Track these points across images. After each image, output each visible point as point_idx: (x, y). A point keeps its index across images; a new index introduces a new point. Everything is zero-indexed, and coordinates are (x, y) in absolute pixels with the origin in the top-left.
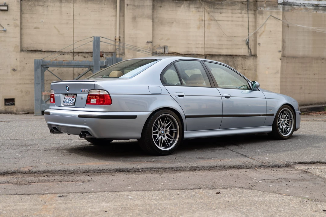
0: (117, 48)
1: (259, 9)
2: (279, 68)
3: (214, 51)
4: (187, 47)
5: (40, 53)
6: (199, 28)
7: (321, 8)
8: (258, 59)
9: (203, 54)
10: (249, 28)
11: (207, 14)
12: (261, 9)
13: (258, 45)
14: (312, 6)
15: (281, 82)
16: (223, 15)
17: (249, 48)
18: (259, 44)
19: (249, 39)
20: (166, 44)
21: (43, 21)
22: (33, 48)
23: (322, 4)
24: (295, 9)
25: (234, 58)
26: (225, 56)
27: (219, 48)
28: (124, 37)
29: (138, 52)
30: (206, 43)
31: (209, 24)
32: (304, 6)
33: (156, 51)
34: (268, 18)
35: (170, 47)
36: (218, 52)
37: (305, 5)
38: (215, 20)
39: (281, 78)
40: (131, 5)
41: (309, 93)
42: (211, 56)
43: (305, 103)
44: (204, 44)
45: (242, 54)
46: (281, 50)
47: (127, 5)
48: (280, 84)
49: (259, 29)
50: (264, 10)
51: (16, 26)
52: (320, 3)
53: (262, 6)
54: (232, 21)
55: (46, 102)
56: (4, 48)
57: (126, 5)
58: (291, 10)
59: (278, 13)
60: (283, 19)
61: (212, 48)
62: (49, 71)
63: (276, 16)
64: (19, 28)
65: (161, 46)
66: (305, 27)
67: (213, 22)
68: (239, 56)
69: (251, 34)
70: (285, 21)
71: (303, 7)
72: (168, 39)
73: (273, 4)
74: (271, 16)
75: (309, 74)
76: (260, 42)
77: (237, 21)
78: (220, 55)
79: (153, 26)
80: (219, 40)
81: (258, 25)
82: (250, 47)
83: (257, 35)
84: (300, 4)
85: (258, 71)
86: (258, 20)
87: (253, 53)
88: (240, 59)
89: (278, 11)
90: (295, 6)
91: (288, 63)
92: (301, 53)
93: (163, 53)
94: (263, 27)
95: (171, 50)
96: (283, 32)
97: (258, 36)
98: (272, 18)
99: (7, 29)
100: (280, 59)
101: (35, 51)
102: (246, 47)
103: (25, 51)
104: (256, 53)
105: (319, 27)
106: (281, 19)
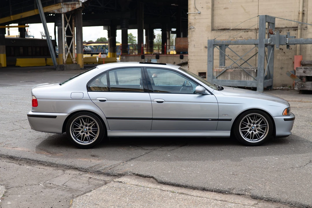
5: (227, 31)
21: (232, 1)
22: (223, 27)
28: (308, 11)
51: (208, 8)
55: (217, 78)
56: (199, 29)
62: (229, 48)
64: (210, 10)
99: (201, 12)
101: (224, 29)
103: (216, 30)
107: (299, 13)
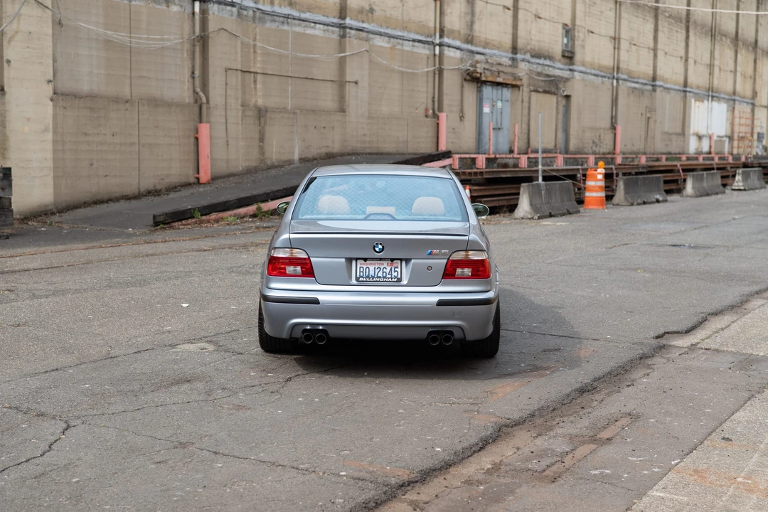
2: (50, 121)
8: (8, 96)
13: (5, 64)
15: (55, 151)
18: (8, 62)
34: (25, 1)
39: (55, 142)
41: (106, 176)
43: (99, 198)
46: (52, 79)
48: (52, 157)
49: (6, 26)
60: (52, 7)
66: (91, 27)
70: (56, 11)
75: (104, 134)
76: (10, 58)
81: (4, 15)
83: (2, 39)
85: (7, 124)
86: (3, 5)
91: (65, 108)
92: (85, 88)
94: (15, 21)
96: (53, 37)
97: (5, 43)
98: (32, 1)
100: (52, 100)
104: (3, 82)
105: (116, 31)
106: (50, 6)
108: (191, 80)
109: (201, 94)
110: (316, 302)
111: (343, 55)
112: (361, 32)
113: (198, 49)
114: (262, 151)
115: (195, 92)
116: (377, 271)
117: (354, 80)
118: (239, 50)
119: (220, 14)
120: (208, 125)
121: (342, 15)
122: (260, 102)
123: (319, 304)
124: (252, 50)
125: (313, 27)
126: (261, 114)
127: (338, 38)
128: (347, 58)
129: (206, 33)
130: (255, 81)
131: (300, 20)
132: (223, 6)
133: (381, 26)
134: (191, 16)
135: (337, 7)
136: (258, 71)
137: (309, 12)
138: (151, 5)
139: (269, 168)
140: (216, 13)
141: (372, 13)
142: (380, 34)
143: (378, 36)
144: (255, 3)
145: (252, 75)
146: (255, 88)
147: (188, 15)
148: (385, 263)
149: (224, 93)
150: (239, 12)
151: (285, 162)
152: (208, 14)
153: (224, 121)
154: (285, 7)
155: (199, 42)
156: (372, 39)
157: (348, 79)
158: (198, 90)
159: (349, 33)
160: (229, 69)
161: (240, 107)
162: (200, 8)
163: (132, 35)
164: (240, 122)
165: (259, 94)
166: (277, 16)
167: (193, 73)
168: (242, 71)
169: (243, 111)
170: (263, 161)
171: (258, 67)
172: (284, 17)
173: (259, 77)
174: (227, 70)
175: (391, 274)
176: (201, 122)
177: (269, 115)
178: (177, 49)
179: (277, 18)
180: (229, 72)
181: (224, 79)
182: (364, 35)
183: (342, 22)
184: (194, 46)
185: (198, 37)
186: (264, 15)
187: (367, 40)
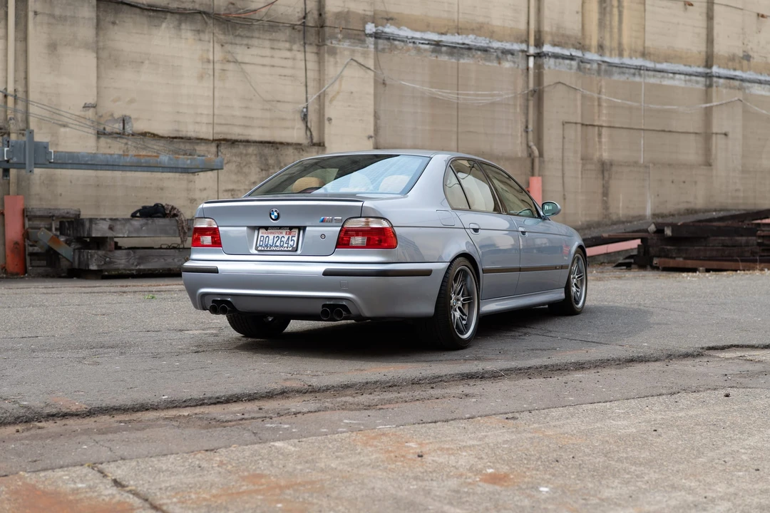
0: (9, 117)
1: (328, 43)
3: (236, 132)
4: (175, 121)
6: (201, 77)
7: (444, 49)
8: (328, 151)
9: (211, 138)
10: (308, 84)
11: (217, 47)
12: (331, 43)
13: (326, 122)
14: (428, 44)
16: (254, 51)
17: (307, 126)
18: (330, 119)
19: (307, 108)
20: (127, 113)
23: (447, 42)
24: (396, 47)
25: (278, 149)
26: (258, 144)
27: (246, 126)
28: (26, 92)
29: (63, 130)
30: (216, 112)
31: (224, 70)
32: (414, 43)
33: (104, 129)
34: (347, 64)
35: (137, 119)
36: (242, 135)
37: (416, 41)
38: (236, 62)
40: (44, 14)
42: (230, 143)
44: (214, 115)
45: (294, 141)
46: (372, 134)
47: (36, 13)
49: (328, 87)
50: (337, 46)
52: (444, 38)
53: (333, 37)
54: (273, 66)
57: (31, 15)
58: (389, 49)
59: (365, 54)
60: (375, 68)
61: (230, 124)
63: (361, 60)
65: (116, 116)
66: (418, 86)
67: (231, 67)
68: (288, 144)
69: (313, 98)
70: (379, 72)
71: (411, 45)
72: (132, 101)
73: (355, 35)
74: (352, 59)
76: (330, 116)
77: (283, 67)
78: (248, 141)
79: (98, 67)
80: (246, 108)
81: (326, 77)
82: (309, 125)
83: (324, 99)
84: (407, 37)
86: (326, 68)
87: (315, 140)
88: (290, 151)
89: (365, 49)
90: (397, 43)
93: (120, 134)
94: (337, 82)
95: (140, 126)
96: (376, 96)
97: (327, 103)
98: (354, 63)
102: (301, 125)
104: (323, 138)
105: (442, 89)
106: (372, 68)
107: (6, 96)
108: (524, 134)
109: (534, 148)
110: (215, 271)
111: (708, 105)
112: (732, 81)
113: (531, 103)
114: (606, 206)
115: (529, 147)
116: (276, 240)
117: (724, 132)
118: (579, 103)
119: (557, 68)
120: (540, 178)
121: (708, 64)
122: (606, 156)
123: (218, 273)
124: (596, 103)
125: (672, 78)
126: (605, 168)
127: (704, 88)
128: (714, 109)
129: (541, 88)
130: (600, 135)
131: (655, 70)
132: (561, 61)
133: (761, 74)
134: (525, 71)
135: (703, 55)
136: (604, 124)
137: (666, 62)
138: (481, 63)
139: (614, 223)
140: (552, 67)
141: (749, 60)
142: (760, 82)
143: (756, 85)
144: (601, 55)
145: (597, 128)
146: (600, 142)
147: (522, 70)
148: (284, 232)
149: (561, 147)
150: (579, 65)
151: (634, 217)
152: (543, 68)
153: (560, 174)
154: (637, 58)
155: (532, 96)
156: (748, 88)
157: (715, 130)
158: (531, 144)
159: (716, 82)
160: (567, 123)
161: (579, 161)
162: (535, 63)
163: (460, 92)
164: (580, 176)
165: (604, 147)
166: (627, 68)
167: (527, 127)
168: (583, 124)
169: (583, 165)
170: (606, 216)
171: (603, 120)
172: (636, 69)
173: (604, 131)
174: (564, 124)
175: (288, 244)
176: (533, 175)
177: (614, 169)
178: (509, 105)
179: (627, 70)
180: (566, 126)
181: (561, 132)
182: (737, 83)
183: (708, 71)
184: (528, 100)
185: (531, 91)
186: (610, 68)
187: (740, 89)
